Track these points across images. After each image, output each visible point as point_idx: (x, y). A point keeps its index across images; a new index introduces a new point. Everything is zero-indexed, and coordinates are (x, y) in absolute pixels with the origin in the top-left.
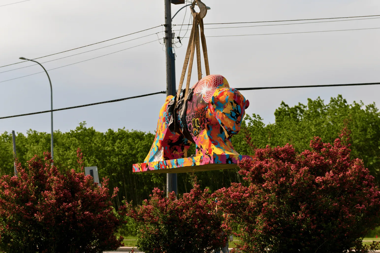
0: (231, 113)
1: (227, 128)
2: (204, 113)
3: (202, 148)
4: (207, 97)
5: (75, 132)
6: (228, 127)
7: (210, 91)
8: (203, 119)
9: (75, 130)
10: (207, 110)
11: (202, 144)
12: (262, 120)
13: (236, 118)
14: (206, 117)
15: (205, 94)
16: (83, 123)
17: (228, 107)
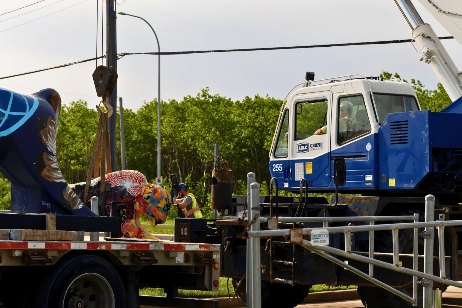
0: (164, 207)
1: (157, 219)
2: (132, 204)
3: (129, 235)
4: (133, 191)
5: (197, 99)
6: (159, 218)
7: (135, 186)
8: (131, 210)
9: (196, 97)
10: (135, 203)
11: (128, 231)
12: (423, 87)
13: (167, 211)
14: (135, 209)
15: (130, 188)
16: (205, 89)
17: (162, 202)
